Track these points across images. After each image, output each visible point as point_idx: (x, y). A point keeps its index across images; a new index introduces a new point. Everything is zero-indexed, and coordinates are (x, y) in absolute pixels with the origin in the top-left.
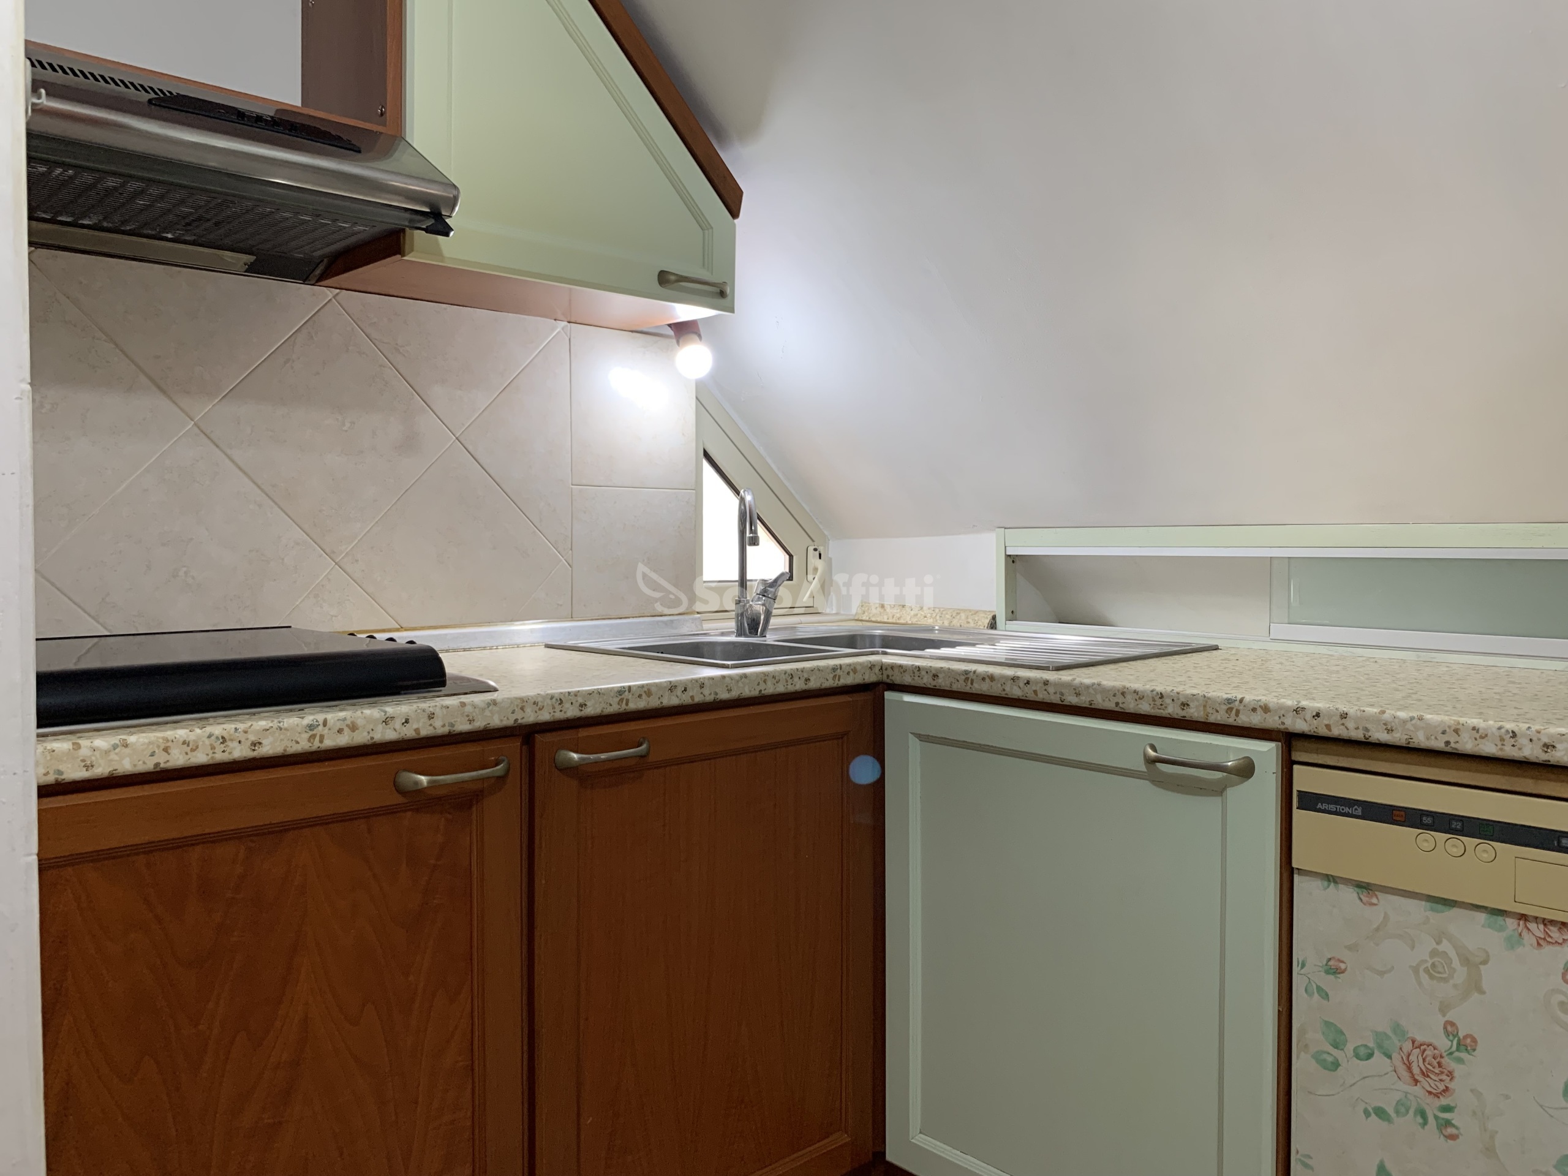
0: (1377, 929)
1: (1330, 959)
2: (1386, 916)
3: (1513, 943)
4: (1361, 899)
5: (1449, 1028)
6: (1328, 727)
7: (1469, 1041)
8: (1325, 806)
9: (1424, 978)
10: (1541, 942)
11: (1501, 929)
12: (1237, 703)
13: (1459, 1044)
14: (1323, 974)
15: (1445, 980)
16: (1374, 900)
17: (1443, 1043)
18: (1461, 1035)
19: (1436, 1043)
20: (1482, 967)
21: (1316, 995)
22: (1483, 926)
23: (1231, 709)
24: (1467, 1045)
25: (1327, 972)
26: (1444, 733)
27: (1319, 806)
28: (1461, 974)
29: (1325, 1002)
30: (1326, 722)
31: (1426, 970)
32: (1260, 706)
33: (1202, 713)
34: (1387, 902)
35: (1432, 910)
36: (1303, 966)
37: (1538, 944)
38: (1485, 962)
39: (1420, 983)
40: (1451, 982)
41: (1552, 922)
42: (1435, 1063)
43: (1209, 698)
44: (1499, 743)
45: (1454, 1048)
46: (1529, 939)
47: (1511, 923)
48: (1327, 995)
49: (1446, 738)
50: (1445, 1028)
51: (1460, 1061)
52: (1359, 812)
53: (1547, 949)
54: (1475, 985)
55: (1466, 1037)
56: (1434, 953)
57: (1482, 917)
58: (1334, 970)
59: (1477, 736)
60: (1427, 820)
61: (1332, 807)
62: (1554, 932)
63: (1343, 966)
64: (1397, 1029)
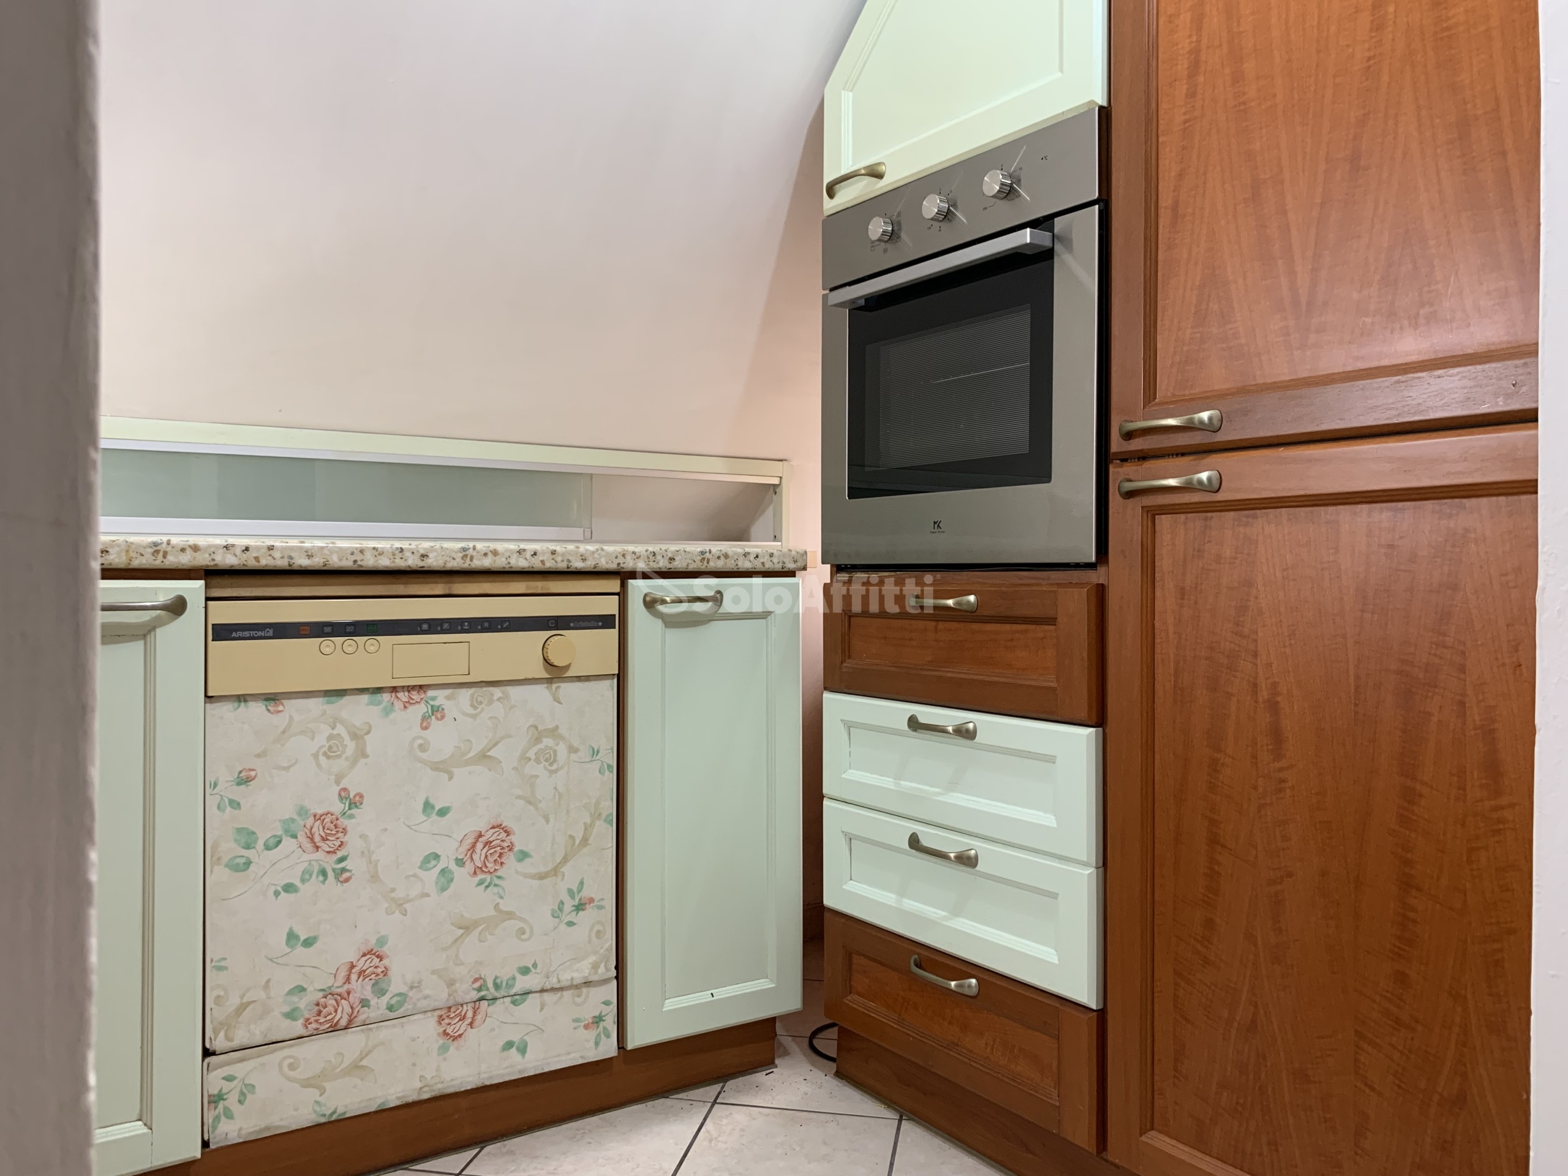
0: (284, 732)
1: (241, 772)
2: (291, 717)
3: (388, 711)
4: (269, 710)
5: (343, 794)
6: (257, 559)
7: (357, 798)
8: (240, 634)
9: (323, 760)
10: (407, 705)
11: (379, 703)
12: (164, 546)
13: (350, 804)
14: (235, 787)
15: (339, 757)
16: (281, 708)
17: (338, 807)
18: (352, 796)
19: (332, 810)
20: (366, 737)
21: (229, 809)
22: (367, 705)
23: (157, 552)
24: (354, 802)
25: (239, 784)
27: (234, 635)
28: (351, 746)
29: (237, 811)
30: (256, 555)
31: (325, 754)
32: (190, 546)
33: (124, 558)
34: (291, 706)
35: (328, 703)
36: (215, 785)
37: (405, 707)
38: (368, 733)
39: (318, 765)
40: (344, 756)
41: (414, 688)
42: (332, 826)
43: (132, 543)
44: (392, 557)
45: (347, 808)
46: (398, 705)
47: (386, 696)
48: (239, 804)
49: (353, 558)
50: (340, 795)
51: (352, 817)
52: (271, 633)
53: (411, 708)
54: (362, 753)
55: (355, 797)
56: (330, 738)
57: (365, 698)
58: (244, 780)
59: (377, 553)
60: (328, 629)
61: (246, 634)
62: (415, 695)
63: (253, 773)
64: (302, 811)
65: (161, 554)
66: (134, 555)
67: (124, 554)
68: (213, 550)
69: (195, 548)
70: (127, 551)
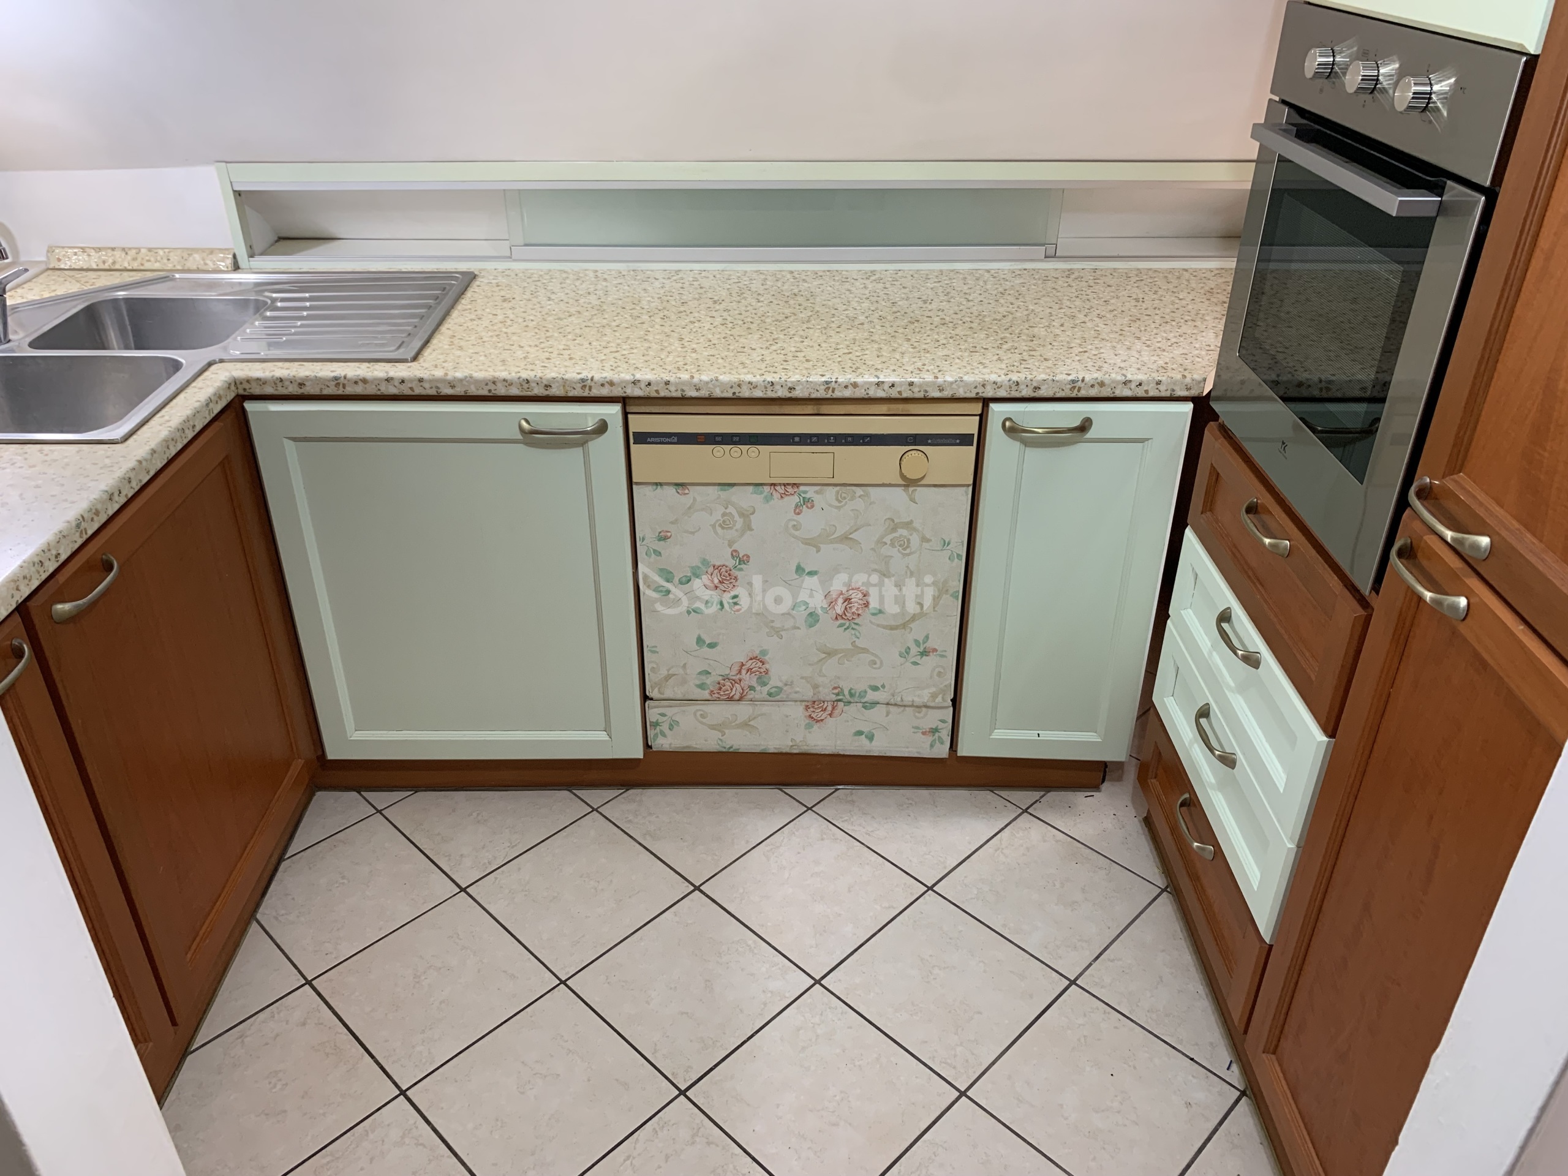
0: (690, 508)
1: (660, 533)
2: (694, 499)
3: (768, 499)
4: (678, 493)
5: (734, 554)
6: (657, 391)
7: (745, 558)
8: (653, 440)
9: (719, 530)
10: (783, 495)
11: (761, 493)
12: (589, 381)
13: (740, 561)
14: (657, 542)
15: (731, 528)
16: (687, 491)
17: (731, 563)
18: (741, 556)
19: (727, 564)
20: (752, 516)
21: (653, 555)
22: (751, 493)
23: (585, 386)
24: (744, 560)
25: (659, 540)
26: (732, 387)
27: (649, 440)
28: (740, 522)
29: (660, 558)
30: (656, 389)
31: (720, 525)
32: (607, 382)
33: (563, 391)
34: (694, 491)
35: (722, 490)
36: (643, 539)
37: (782, 497)
38: (753, 513)
39: (716, 533)
40: (735, 528)
41: (788, 484)
43: (567, 380)
44: (764, 390)
45: (737, 564)
46: (776, 495)
47: (767, 489)
48: (660, 553)
49: (733, 390)
50: (732, 554)
51: (741, 570)
52: (676, 440)
53: (786, 499)
54: (748, 527)
55: (743, 556)
56: (724, 515)
57: (751, 488)
58: (663, 538)
59: (752, 387)
60: (718, 439)
61: (658, 440)
62: (790, 489)
63: (669, 534)
64: (705, 562)
65: (587, 388)
66: (569, 389)
67: (562, 388)
68: (624, 385)
69: (611, 383)
70: (564, 386)
